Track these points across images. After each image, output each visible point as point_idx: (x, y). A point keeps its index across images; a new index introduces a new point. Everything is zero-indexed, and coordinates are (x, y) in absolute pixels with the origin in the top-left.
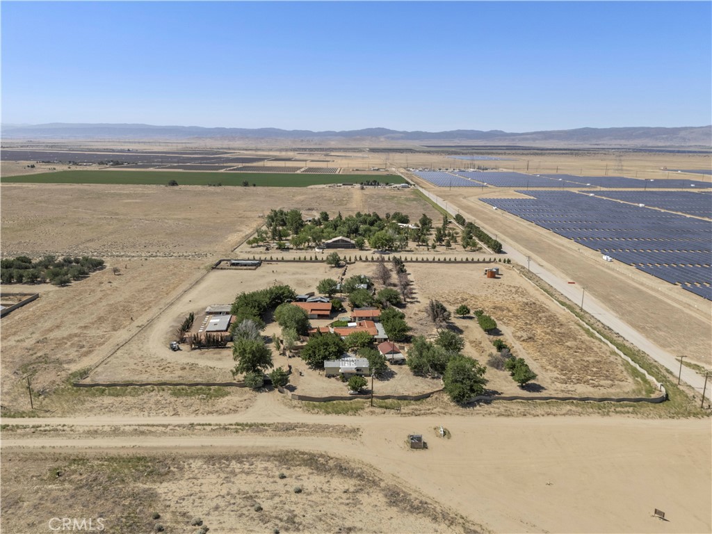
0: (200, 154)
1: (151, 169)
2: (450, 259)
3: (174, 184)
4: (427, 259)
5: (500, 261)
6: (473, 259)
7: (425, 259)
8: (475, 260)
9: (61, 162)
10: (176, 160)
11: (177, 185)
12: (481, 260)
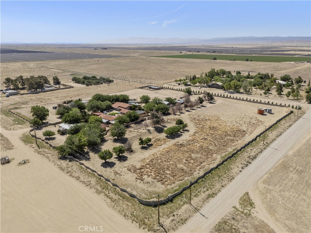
0: (260, 48)
1: (223, 54)
2: (257, 101)
3: (215, 59)
4: (243, 99)
5: (289, 106)
6: (273, 103)
7: (241, 99)
8: (274, 103)
9: (195, 51)
10: (239, 51)
11: (216, 59)
12: (279, 104)
